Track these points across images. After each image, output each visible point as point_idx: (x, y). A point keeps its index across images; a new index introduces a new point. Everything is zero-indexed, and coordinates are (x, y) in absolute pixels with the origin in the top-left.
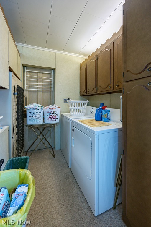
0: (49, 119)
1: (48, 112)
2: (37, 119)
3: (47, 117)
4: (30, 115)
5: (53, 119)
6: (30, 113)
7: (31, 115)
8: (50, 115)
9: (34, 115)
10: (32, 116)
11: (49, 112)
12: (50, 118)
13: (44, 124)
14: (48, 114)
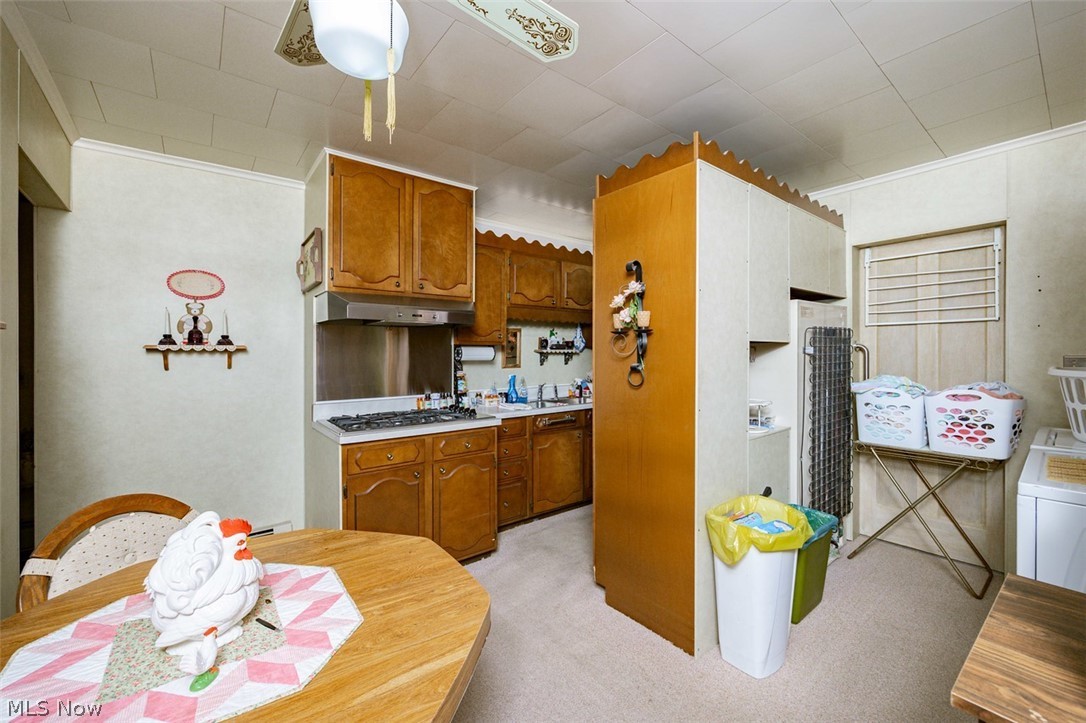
0: (947, 436)
1: (942, 410)
2: (893, 427)
3: (937, 426)
4: (868, 410)
5: (965, 440)
6: (867, 404)
7: (870, 413)
8: (950, 422)
9: (879, 413)
10: (875, 416)
11: (946, 411)
12: (949, 435)
13: (926, 449)
14: (941, 416)
